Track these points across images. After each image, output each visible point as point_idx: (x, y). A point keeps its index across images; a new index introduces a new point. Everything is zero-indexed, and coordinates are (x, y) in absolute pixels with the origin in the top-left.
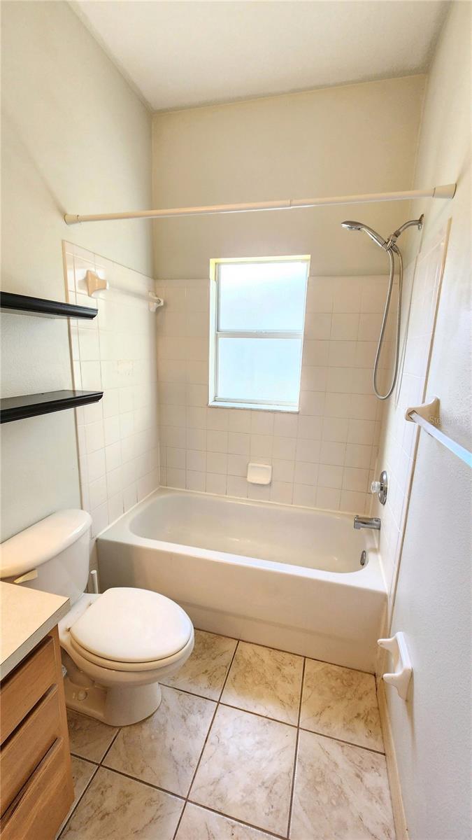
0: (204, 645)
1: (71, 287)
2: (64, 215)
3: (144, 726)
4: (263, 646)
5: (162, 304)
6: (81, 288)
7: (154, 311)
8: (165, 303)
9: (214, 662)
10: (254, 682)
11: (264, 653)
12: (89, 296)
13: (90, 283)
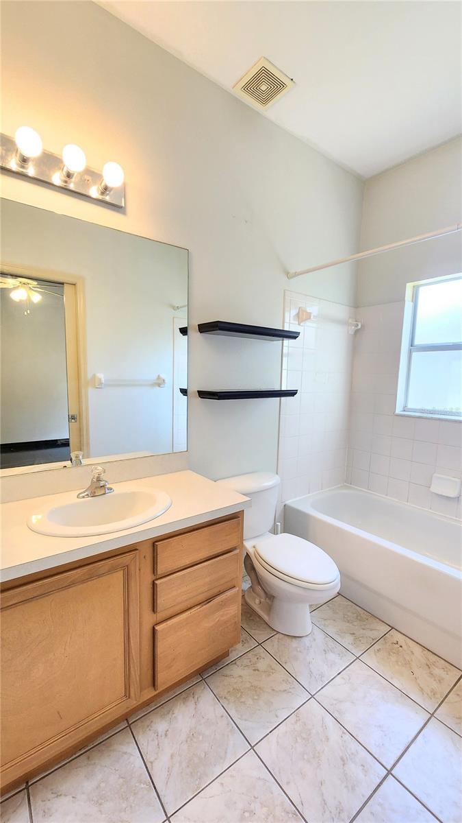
0: (357, 616)
1: (287, 320)
2: (287, 274)
3: (294, 640)
4: (417, 643)
5: (359, 327)
6: (294, 320)
7: (353, 333)
8: (362, 326)
9: (362, 631)
10: (397, 662)
11: (417, 650)
12: (299, 324)
13: (302, 316)
